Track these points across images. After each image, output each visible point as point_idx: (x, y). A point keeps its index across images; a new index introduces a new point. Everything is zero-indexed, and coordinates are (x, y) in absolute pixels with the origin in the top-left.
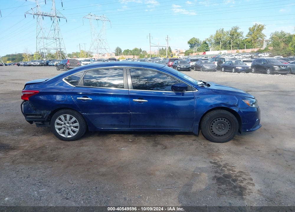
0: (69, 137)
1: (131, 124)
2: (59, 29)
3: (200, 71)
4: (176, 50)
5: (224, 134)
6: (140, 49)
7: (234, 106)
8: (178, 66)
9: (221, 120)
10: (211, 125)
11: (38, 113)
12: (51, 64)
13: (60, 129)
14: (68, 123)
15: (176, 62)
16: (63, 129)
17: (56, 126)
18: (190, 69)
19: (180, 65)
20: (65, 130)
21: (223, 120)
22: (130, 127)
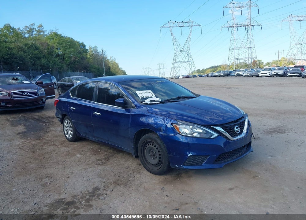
0: (69, 138)
1: (95, 135)
2: (252, 37)
5: (155, 163)
7: (159, 130)
9: (151, 145)
10: (145, 150)
12: (233, 74)
14: (69, 127)
17: (64, 128)
20: (68, 132)
22: (95, 138)
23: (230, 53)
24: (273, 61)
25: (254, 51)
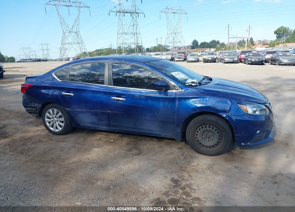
0: (56, 131)
1: (110, 124)
2: (137, 24)
3: (276, 65)
4: (260, 41)
5: (213, 145)
6: (218, 41)
7: (224, 111)
8: (249, 59)
9: (208, 128)
10: (197, 133)
11: (33, 106)
13: (49, 123)
14: (56, 117)
15: (247, 55)
16: (52, 122)
17: (46, 119)
18: (264, 62)
19: (251, 58)
20: (53, 124)
21: (211, 128)
22: (109, 127)
23: (119, 37)
24: (151, 47)
25: (139, 37)
